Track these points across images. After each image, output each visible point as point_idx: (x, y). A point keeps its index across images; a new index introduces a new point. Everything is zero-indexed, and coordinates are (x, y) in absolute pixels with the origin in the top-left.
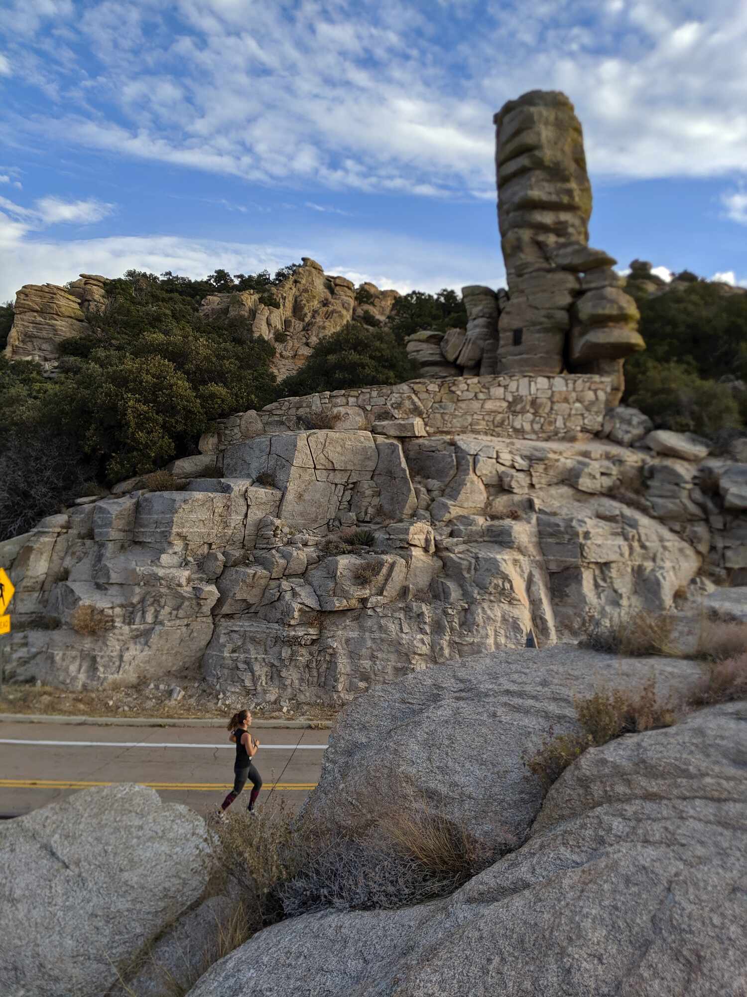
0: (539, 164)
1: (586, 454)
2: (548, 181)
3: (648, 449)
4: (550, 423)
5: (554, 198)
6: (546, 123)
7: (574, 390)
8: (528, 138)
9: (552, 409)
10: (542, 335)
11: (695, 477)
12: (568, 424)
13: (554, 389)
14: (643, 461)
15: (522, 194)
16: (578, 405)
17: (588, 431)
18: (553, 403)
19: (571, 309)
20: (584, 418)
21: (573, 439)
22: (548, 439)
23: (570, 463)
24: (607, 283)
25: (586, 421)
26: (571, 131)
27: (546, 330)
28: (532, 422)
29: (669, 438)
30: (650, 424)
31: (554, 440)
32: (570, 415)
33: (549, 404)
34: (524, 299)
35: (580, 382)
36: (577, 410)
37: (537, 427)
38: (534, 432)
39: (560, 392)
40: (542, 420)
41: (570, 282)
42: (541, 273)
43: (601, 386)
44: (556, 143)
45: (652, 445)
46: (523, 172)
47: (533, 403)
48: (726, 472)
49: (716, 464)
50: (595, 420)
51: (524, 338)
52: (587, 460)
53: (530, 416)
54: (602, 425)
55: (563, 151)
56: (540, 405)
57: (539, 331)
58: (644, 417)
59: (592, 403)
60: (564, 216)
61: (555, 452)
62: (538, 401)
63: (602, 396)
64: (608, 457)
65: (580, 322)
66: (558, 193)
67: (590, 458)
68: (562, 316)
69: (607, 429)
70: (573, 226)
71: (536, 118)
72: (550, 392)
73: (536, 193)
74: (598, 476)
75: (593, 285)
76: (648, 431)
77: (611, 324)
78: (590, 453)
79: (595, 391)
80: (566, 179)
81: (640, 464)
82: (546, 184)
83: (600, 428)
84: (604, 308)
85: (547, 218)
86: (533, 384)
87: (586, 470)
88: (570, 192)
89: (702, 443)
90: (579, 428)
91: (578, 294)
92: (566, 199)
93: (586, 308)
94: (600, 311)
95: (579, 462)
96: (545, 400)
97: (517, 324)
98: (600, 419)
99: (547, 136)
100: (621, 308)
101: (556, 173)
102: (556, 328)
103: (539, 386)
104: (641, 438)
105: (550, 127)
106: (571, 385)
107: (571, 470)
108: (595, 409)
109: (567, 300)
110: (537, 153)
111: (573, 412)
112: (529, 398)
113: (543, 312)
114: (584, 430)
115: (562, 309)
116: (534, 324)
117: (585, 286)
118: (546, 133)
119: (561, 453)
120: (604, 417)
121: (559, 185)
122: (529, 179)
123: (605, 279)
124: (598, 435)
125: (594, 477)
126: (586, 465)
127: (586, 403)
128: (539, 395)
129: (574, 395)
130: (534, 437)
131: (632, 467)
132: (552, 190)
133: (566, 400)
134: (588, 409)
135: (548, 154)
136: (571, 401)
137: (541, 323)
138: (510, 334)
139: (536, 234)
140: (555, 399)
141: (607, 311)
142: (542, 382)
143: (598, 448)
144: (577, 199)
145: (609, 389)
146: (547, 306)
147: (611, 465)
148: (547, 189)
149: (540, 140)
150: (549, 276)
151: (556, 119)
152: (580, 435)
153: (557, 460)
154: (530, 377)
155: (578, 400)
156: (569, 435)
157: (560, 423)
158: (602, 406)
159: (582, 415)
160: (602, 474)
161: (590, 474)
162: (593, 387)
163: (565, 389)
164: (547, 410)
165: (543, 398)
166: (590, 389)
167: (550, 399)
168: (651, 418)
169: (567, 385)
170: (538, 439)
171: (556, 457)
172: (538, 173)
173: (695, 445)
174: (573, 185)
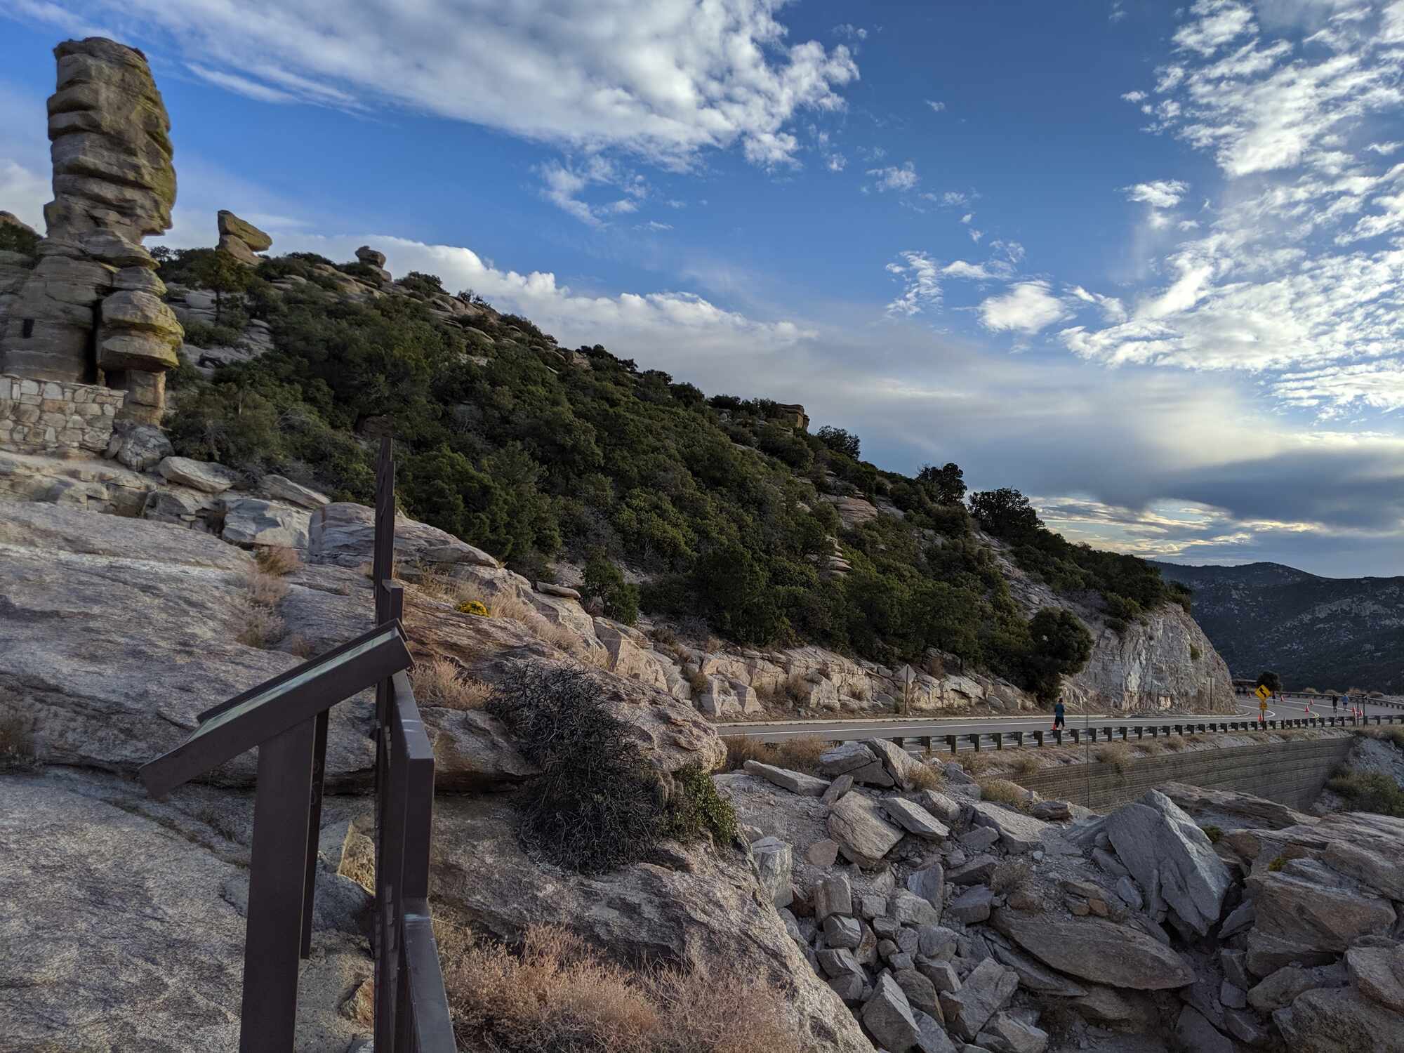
0: (95, 127)
1: (74, 474)
2: (107, 149)
3: (157, 475)
4: (37, 434)
5: (115, 170)
6: (108, 83)
7: (73, 400)
8: (81, 94)
9: (40, 418)
10: (56, 331)
11: (204, 509)
12: (60, 438)
13: (45, 396)
14: (148, 487)
15: (72, 156)
16: (77, 417)
17: (88, 449)
18: (42, 411)
19: (96, 306)
20: (84, 434)
21: (64, 456)
22: (32, 452)
23: (47, 482)
24: (140, 286)
25: (86, 437)
26: (142, 99)
27: (63, 327)
28: (12, 431)
29: (184, 466)
30: (170, 447)
31: (40, 455)
32: (65, 428)
33: (38, 412)
34: (40, 284)
35: (82, 391)
36: (74, 423)
37: (17, 437)
38: (13, 442)
39: (53, 401)
40: (26, 430)
41: (98, 274)
42: (65, 258)
43: (109, 399)
44: (119, 108)
45: (162, 471)
46: (73, 130)
47: (16, 409)
48: (238, 507)
49: (232, 498)
50: (101, 437)
51: (35, 330)
52: (73, 481)
53: (9, 424)
54: (108, 444)
55: (127, 118)
56: (25, 412)
57: (53, 326)
58: (166, 441)
59: (97, 418)
60: (130, 193)
61: (29, 468)
62: (22, 407)
63: (110, 411)
64: (102, 479)
65: (104, 325)
66: (120, 167)
67: (78, 478)
68: (85, 314)
69: (114, 448)
70: (142, 207)
71: (93, 73)
72: (39, 399)
73: (90, 160)
74: (83, 499)
75: (125, 285)
76: (164, 455)
77: (133, 332)
78: (79, 472)
79: (102, 404)
80: (132, 153)
81: (143, 490)
82: (105, 153)
83: (105, 447)
84: (125, 314)
85: (109, 191)
86: (15, 387)
87: (66, 491)
88: (136, 168)
89: (224, 475)
90: (76, 444)
91: (106, 291)
92: (131, 176)
93: (110, 309)
94: (120, 317)
95: (61, 482)
96: (30, 408)
97: (28, 313)
98: (106, 436)
99: (108, 97)
100: (146, 317)
101: (118, 142)
102: (74, 325)
103: (24, 390)
104: (155, 463)
105: (113, 88)
106: (68, 395)
107: (49, 490)
108: (99, 425)
109: (91, 296)
110: (91, 113)
111: (70, 425)
112: (9, 402)
113: (61, 305)
114: (82, 447)
115: (85, 305)
116: (48, 316)
117: (116, 284)
118: (106, 95)
119: (38, 470)
120: (111, 435)
121: (123, 157)
122: (83, 141)
123: (140, 281)
124: (102, 455)
125: (78, 501)
126: (67, 485)
127: (88, 417)
128: (24, 400)
129: (72, 406)
130: (13, 448)
131: (131, 493)
132: (113, 160)
133: (61, 410)
134: (89, 423)
135: (107, 119)
136: (68, 412)
137: (56, 318)
138: (19, 323)
139: (94, 208)
140: (45, 408)
141: (128, 318)
142: (29, 386)
143: (95, 468)
144: (147, 178)
145: (120, 404)
146: (67, 299)
147: (104, 490)
148: (106, 159)
149: (97, 100)
150: (74, 264)
151: (123, 80)
152: (76, 451)
153: (30, 477)
154: (13, 378)
155: (76, 412)
156: (61, 450)
157: (50, 435)
158: (110, 423)
159: (82, 429)
160: (90, 497)
161: (72, 497)
162: (99, 399)
163: (60, 397)
164: (33, 419)
165: (28, 405)
166: (94, 401)
167: (40, 406)
168: (171, 441)
169: (63, 393)
170: (18, 452)
171: (28, 473)
172: (93, 136)
173: (215, 476)
174: (142, 161)
